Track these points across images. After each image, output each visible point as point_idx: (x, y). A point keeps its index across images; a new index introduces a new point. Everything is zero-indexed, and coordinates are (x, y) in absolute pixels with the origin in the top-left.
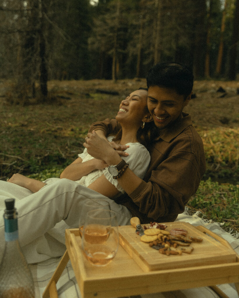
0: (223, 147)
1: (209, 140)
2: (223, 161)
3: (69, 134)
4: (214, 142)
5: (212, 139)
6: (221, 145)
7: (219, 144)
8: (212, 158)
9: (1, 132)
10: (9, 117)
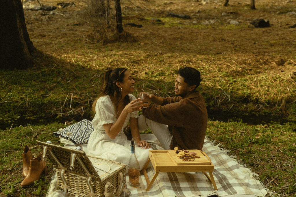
0: (268, 91)
1: (257, 84)
2: (266, 102)
3: (143, 77)
4: (261, 86)
5: (260, 83)
6: (267, 89)
7: (265, 88)
8: (257, 100)
9: (93, 75)
10: (95, 60)
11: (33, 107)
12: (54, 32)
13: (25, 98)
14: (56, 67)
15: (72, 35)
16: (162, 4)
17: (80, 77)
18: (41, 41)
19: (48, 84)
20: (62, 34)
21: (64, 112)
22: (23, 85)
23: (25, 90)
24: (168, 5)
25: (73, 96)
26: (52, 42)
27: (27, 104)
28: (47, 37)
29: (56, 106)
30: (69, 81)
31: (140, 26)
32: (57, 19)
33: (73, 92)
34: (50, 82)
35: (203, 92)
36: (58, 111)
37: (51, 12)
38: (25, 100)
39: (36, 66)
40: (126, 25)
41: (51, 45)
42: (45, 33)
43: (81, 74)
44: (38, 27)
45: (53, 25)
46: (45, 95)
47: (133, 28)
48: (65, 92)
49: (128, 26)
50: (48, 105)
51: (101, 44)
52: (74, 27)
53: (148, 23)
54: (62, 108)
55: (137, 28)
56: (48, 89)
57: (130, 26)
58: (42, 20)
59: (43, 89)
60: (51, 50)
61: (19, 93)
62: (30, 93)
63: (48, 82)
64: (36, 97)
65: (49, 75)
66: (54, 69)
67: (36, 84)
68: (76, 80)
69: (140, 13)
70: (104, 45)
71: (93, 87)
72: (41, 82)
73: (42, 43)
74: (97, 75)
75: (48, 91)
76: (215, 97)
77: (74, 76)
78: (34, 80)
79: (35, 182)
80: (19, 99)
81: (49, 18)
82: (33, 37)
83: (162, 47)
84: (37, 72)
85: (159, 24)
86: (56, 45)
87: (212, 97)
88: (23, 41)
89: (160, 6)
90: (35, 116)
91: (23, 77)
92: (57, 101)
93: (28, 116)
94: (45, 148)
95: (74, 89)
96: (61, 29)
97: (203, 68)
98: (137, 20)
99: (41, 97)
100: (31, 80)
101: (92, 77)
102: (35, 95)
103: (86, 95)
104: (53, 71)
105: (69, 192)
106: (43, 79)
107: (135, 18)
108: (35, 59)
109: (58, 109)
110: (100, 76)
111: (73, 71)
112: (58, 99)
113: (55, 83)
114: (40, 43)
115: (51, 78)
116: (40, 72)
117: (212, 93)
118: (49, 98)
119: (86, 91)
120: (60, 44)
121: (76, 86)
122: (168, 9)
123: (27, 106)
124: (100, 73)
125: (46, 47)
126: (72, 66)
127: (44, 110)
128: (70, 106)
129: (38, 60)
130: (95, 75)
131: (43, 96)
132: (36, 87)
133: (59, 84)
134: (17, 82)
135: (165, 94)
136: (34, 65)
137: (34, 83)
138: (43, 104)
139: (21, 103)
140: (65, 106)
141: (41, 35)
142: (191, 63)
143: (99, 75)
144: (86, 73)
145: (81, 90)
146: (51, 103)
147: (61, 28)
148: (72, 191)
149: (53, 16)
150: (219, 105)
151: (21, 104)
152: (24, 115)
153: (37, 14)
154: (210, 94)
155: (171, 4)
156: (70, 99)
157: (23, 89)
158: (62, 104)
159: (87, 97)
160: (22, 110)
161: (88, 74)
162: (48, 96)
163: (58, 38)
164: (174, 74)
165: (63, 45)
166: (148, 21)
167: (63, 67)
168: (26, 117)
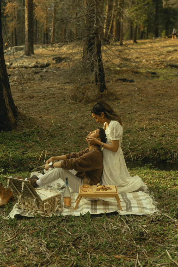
9: (68, 134)
10: (73, 120)
11: (14, 162)
12: (43, 93)
13: (9, 155)
14: (36, 128)
15: (60, 95)
16: (165, 52)
17: (56, 136)
18: (28, 103)
19: (28, 142)
20: (50, 94)
21: (39, 165)
22: (8, 144)
23: (8, 149)
24: (171, 54)
25: (47, 152)
26: (38, 104)
27: (10, 160)
28: (36, 98)
29: (33, 161)
30: (46, 140)
31: (132, 81)
32: (49, 77)
33: (48, 149)
34: (30, 141)
35: (162, 146)
36: (34, 165)
37: (45, 70)
38: (8, 157)
39: (19, 128)
40: (117, 80)
41: (37, 107)
42: (35, 94)
43: (57, 133)
44: (30, 87)
45: (44, 84)
46: (25, 152)
47: (124, 83)
48: (41, 149)
49: (120, 81)
50: (26, 161)
51: (82, 104)
52: (64, 85)
53: (142, 76)
54: (38, 163)
55: (128, 83)
56: (27, 147)
57: (121, 81)
58: (34, 79)
59: (23, 147)
60: (36, 111)
61: (4, 150)
62: (13, 151)
63: (28, 141)
64: (18, 154)
65: (30, 135)
66: (34, 130)
67: (18, 143)
68: (52, 139)
69: (137, 65)
70: (85, 104)
71: (66, 144)
72: (22, 141)
73: (29, 106)
74: (71, 134)
75: (27, 149)
76: (172, 151)
77: (51, 136)
78: (17, 140)
79: (5, 205)
80: (4, 155)
81: (41, 76)
82: (22, 99)
83: (139, 104)
84: (20, 133)
85: (153, 77)
86: (41, 106)
87: (169, 151)
88: (8, 107)
89: (162, 54)
90: (16, 169)
91: (8, 138)
92: (34, 157)
93: (10, 169)
94: (8, 180)
95: (49, 147)
96: (51, 89)
97: (169, 124)
98: (130, 74)
99: (21, 154)
100: (14, 140)
101: (66, 136)
102: (16, 152)
103: (59, 152)
104: (33, 132)
105: (25, 210)
106: (24, 139)
107: (129, 72)
108: (18, 122)
109: (34, 164)
110: (74, 135)
111: (51, 131)
112: (35, 156)
113: (34, 142)
114: (27, 105)
115: (31, 138)
116: (22, 133)
117: (170, 148)
118: (27, 155)
119: (59, 148)
120: (45, 106)
121: (51, 144)
122: (170, 58)
123: (10, 161)
124: (74, 132)
125: (32, 109)
126: (51, 127)
127: (23, 164)
128: (44, 160)
129: (21, 122)
130: (69, 135)
131: (23, 153)
132: (18, 146)
133: (37, 143)
134: (3, 142)
135: (127, 150)
136: (18, 127)
137: (16, 142)
138: (23, 159)
139: (5, 158)
140: (40, 161)
141: (30, 97)
142: (160, 120)
143: (72, 134)
144: (61, 133)
145: (55, 147)
146: (30, 158)
147: (51, 87)
148: (27, 209)
149: (46, 73)
150: (176, 158)
151: (5, 160)
152: (7, 168)
153: (30, 72)
154: (168, 148)
155: (175, 51)
156: (45, 155)
157: (7, 148)
158: (38, 159)
159: (59, 153)
160: (6, 165)
161: (63, 133)
162: (27, 153)
163: (46, 98)
164: (139, 132)
165: (48, 106)
166: (142, 74)
167: (42, 127)
168: (8, 170)
